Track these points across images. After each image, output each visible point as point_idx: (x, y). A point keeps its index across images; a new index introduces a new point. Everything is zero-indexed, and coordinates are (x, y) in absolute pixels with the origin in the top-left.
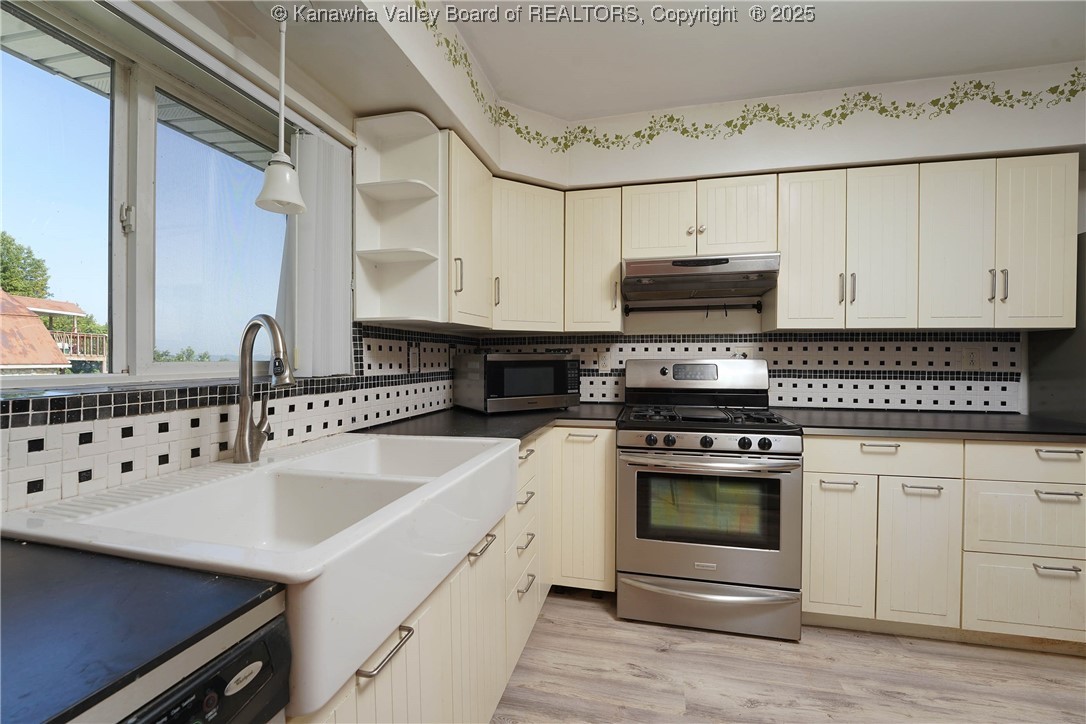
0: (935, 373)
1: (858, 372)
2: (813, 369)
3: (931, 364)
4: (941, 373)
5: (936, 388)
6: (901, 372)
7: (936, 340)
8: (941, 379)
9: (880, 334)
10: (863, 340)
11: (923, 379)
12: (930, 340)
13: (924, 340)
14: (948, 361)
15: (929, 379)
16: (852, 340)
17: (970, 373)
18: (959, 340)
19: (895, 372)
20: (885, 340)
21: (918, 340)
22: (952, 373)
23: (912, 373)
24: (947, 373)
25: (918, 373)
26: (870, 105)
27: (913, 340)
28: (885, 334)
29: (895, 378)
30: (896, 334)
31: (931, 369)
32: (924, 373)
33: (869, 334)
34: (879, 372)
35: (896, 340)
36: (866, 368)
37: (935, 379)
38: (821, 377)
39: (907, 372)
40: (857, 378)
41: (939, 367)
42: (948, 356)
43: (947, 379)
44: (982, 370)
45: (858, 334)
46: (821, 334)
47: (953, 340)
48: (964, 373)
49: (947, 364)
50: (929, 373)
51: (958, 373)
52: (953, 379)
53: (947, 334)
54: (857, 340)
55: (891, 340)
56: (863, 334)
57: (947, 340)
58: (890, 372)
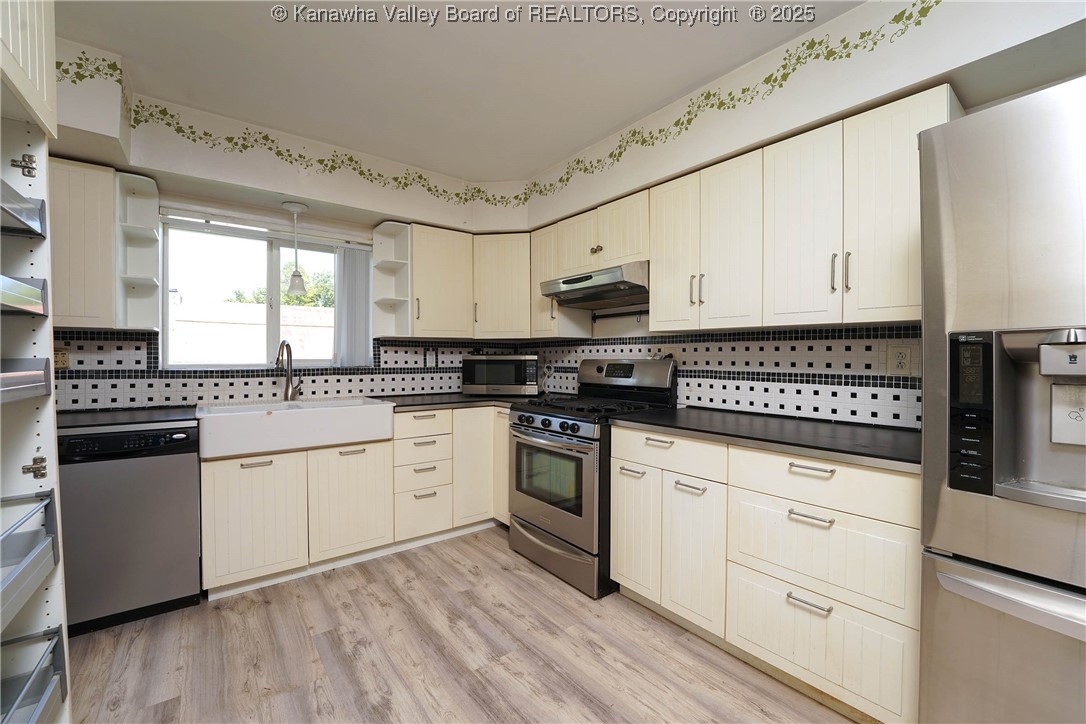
0: (854, 377)
1: (768, 374)
2: (727, 370)
3: (848, 366)
4: (861, 377)
5: (854, 395)
6: (814, 376)
7: (854, 337)
8: (861, 385)
9: (790, 332)
10: (774, 339)
11: (840, 384)
12: (847, 338)
13: (840, 337)
14: (868, 363)
15: (847, 384)
16: (763, 339)
17: (898, 379)
18: (883, 337)
19: (808, 375)
20: (796, 339)
21: (833, 338)
22: (875, 378)
23: (827, 376)
24: (868, 377)
25: (833, 376)
26: (710, 102)
27: (827, 338)
28: (796, 332)
29: (808, 382)
30: (808, 332)
31: (849, 372)
32: (840, 377)
33: (780, 332)
34: (790, 375)
35: (808, 338)
36: (776, 370)
37: (853, 384)
38: (734, 379)
39: (820, 376)
40: (768, 380)
41: (858, 370)
42: (868, 357)
43: (867, 385)
44: (913, 375)
45: (769, 333)
46: (734, 334)
47: (876, 337)
48: (890, 378)
49: (868, 366)
50: (846, 377)
51: (882, 378)
52: (875, 385)
53: (868, 329)
54: (768, 339)
55: (802, 338)
56: (774, 333)
57: (868, 337)
58: (802, 375)
